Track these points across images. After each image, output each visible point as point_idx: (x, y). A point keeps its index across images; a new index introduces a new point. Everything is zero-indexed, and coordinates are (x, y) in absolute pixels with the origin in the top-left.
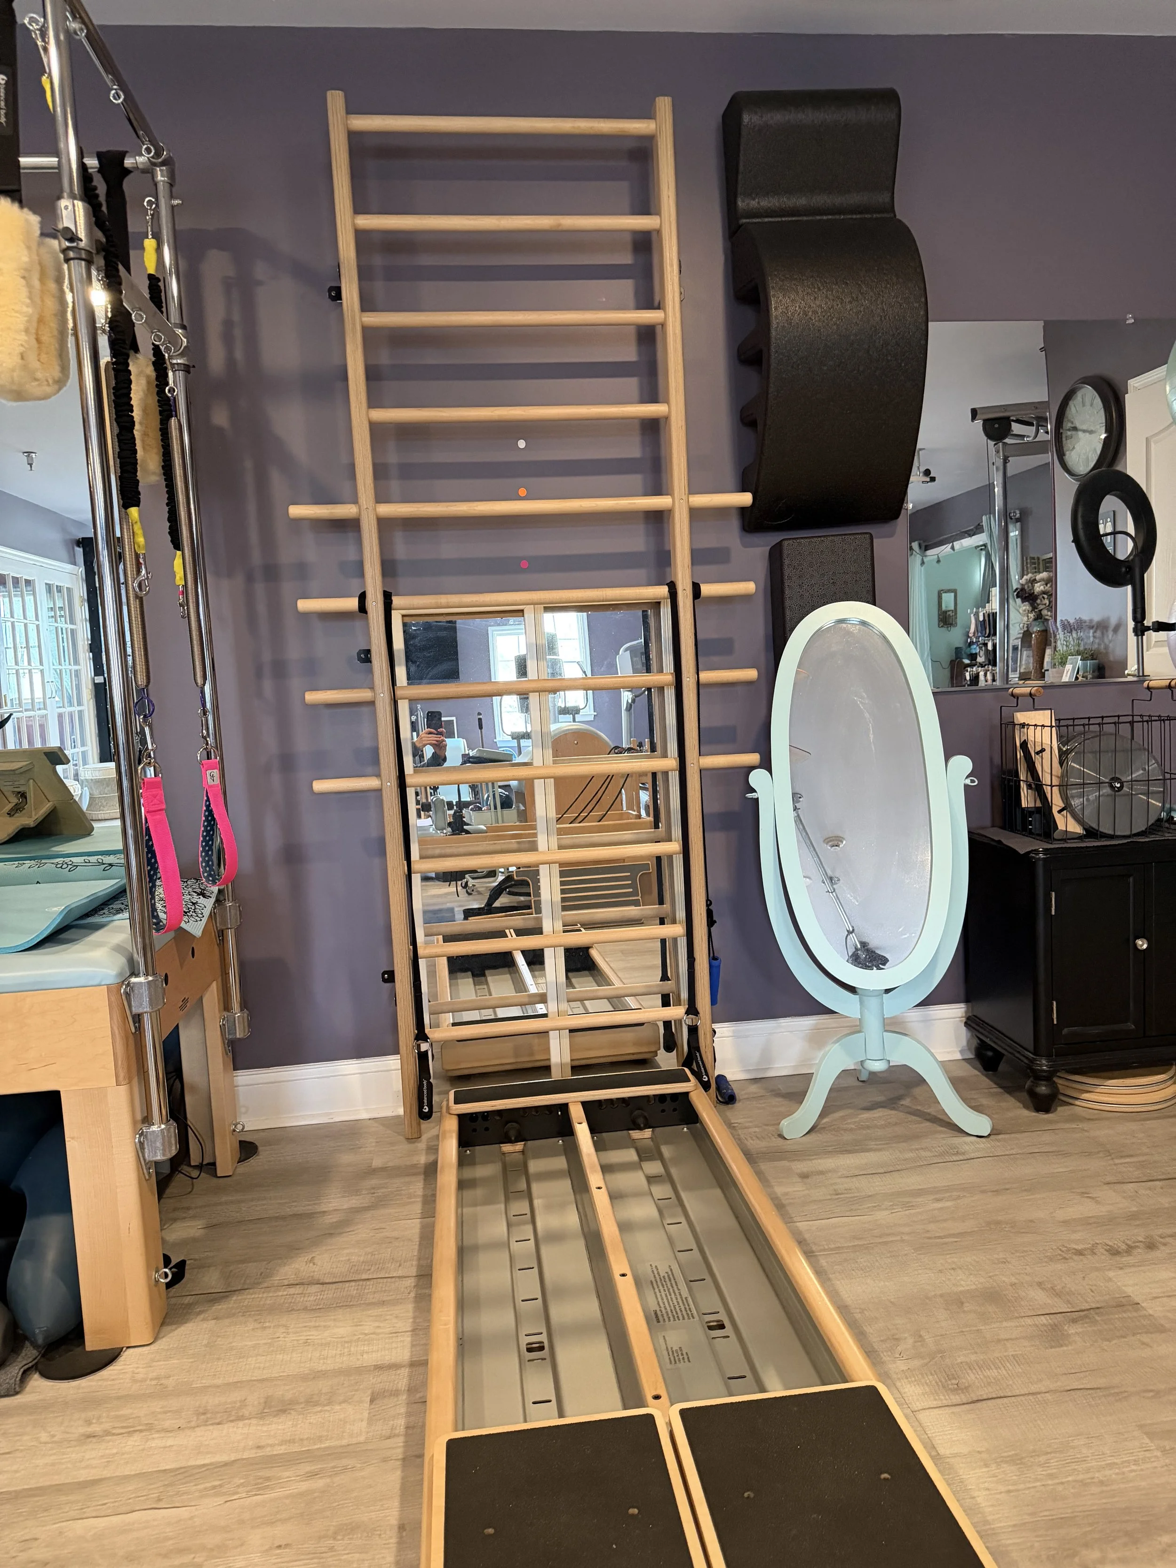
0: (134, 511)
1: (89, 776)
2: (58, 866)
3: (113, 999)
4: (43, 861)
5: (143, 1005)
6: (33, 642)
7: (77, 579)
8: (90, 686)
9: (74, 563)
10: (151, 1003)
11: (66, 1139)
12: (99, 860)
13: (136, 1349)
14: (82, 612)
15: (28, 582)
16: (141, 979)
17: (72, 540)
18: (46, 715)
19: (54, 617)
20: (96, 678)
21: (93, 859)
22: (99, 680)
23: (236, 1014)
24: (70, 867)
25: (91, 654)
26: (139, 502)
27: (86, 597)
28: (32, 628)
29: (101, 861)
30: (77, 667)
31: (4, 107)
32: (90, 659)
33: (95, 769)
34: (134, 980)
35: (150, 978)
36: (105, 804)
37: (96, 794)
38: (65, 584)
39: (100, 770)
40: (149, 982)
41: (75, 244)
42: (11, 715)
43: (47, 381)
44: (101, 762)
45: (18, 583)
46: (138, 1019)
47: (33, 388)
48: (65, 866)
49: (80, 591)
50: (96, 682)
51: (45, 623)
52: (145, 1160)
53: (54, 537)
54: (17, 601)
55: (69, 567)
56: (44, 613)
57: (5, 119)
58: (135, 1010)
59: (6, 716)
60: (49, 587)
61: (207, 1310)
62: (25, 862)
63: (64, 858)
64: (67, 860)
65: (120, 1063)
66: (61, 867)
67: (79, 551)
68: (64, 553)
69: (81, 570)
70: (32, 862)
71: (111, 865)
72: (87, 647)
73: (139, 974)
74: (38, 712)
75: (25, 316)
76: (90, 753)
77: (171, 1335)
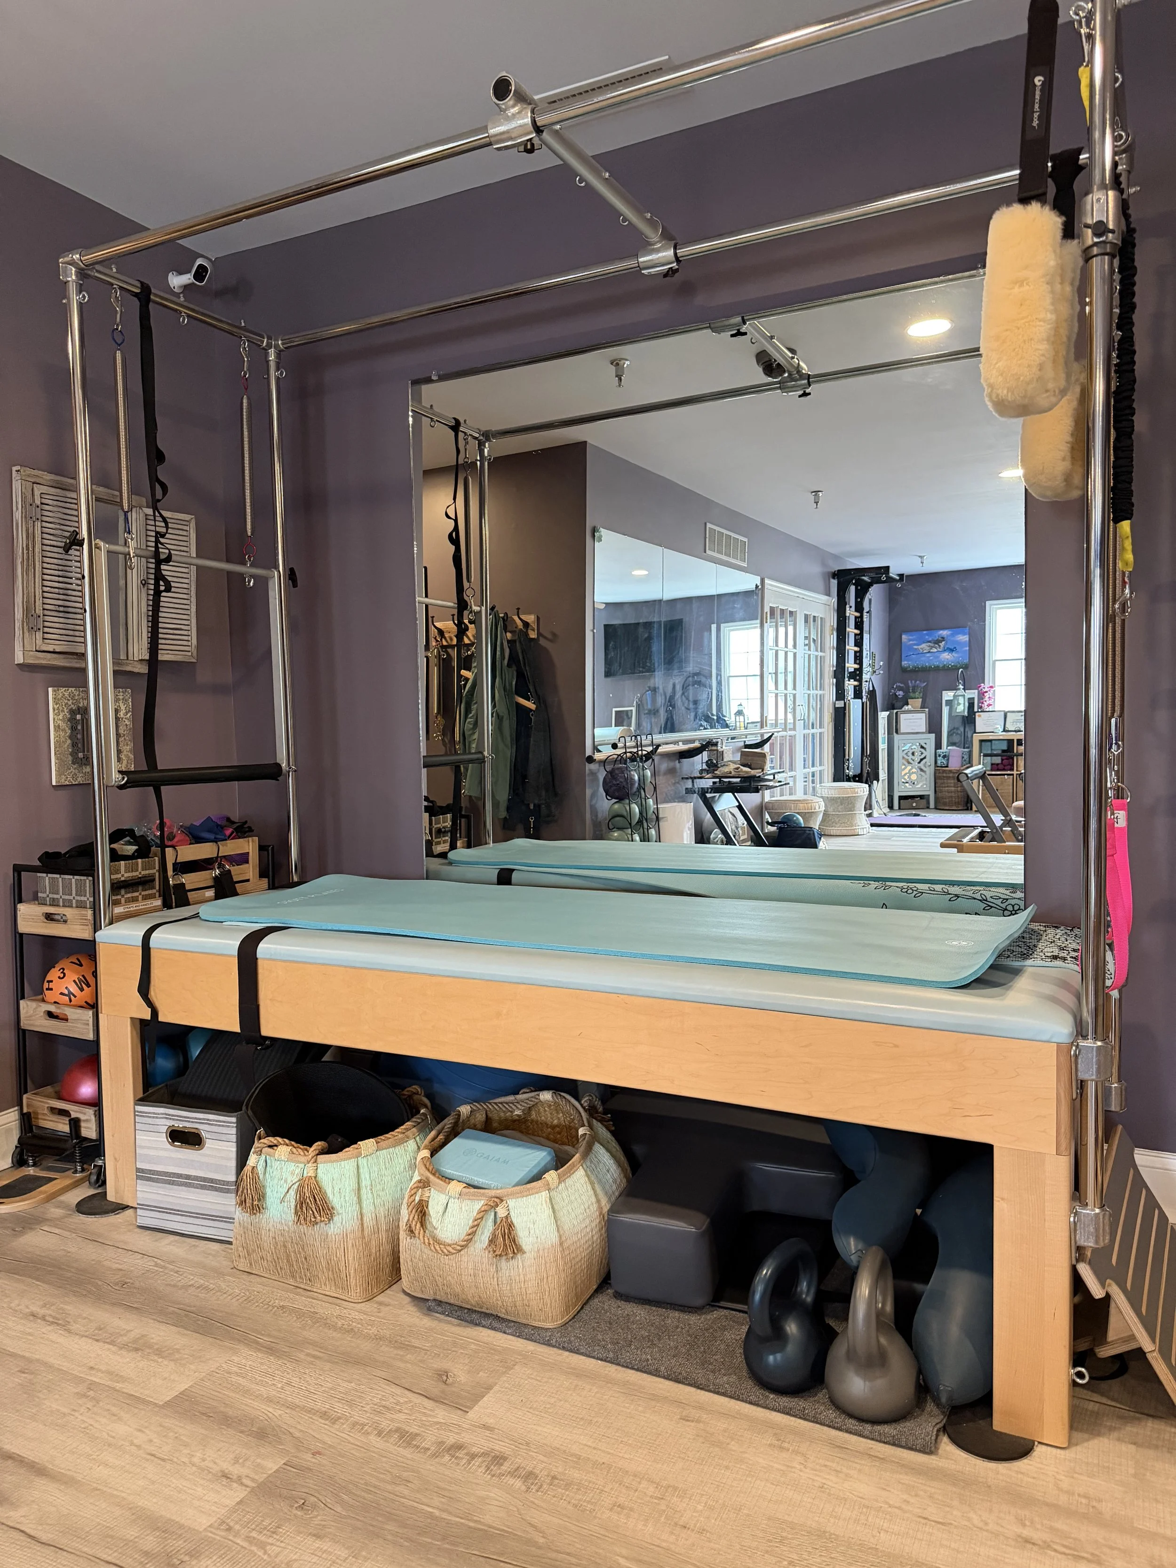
0: (1125, 526)
1: (825, 793)
2: (903, 890)
3: (1062, 1059)
4: (888, 883)
5: (1089, 1072)
6: (790, 668)
7: (830, 609)
8: (831, 710)
9: (828, 594)
10: (1098, 1071)
11: (995, 1198)
12: (944, 890)
13: (1049, 1448)
14: (831, 640)
15: (791, 613)
16: (1089, 1043)
17: (828, 573)
18: (795, 736)
19: (808, 645)
20: (837, 702)
21: (938, 887)
22: (840, 704)
23: (1113, 1084)
24: (915, 893)
25: (835, 680)
26: (1132, 514)
27: (835, 626)
28: (790, 656)
29: (946, 891)
30: (821, 692)
31: (1038, 110)
32: (833, 684)
33: (831, 788)
34: (1082, 1043)
35: (1099, 1043)
36: (837, 820)
37: (831, 811)
38: (819, 615)
39: (835, 788)
40: (1099, 1048)
41: (1103, 238)
42: (773, 734)
43: (1054, 391)
44: (834, 781)
45: (783, 614)
46: (1082, 1085)
47: (1043, 400)
48: (910, 891)
49: (832, 621)
50: (837, 706)
51: (801, 650)
52: (1076, 1243)
53: (815, 570)
54: (782, 630)
55: (824, 598)
56: (801, 641)
57: (1037, 122)
58: (1081, 1076)
59: (766, 737)
60: (806, 617)
61: (1120, 1429)
62: (870, 882)
63: (908, 883)
64: (912, 885)
65: (1063, 1130)
66: (906, 892)
67: (834, 583)
68: (821, 584)
69: (834, 600)
70: (876, 883)
71: (957, 896)
72: (832, 674)
73: (1088, 1035)
74: (789, 732)
75: (1048, 324)
76: (826, 773)
77: (1086, 1444)
